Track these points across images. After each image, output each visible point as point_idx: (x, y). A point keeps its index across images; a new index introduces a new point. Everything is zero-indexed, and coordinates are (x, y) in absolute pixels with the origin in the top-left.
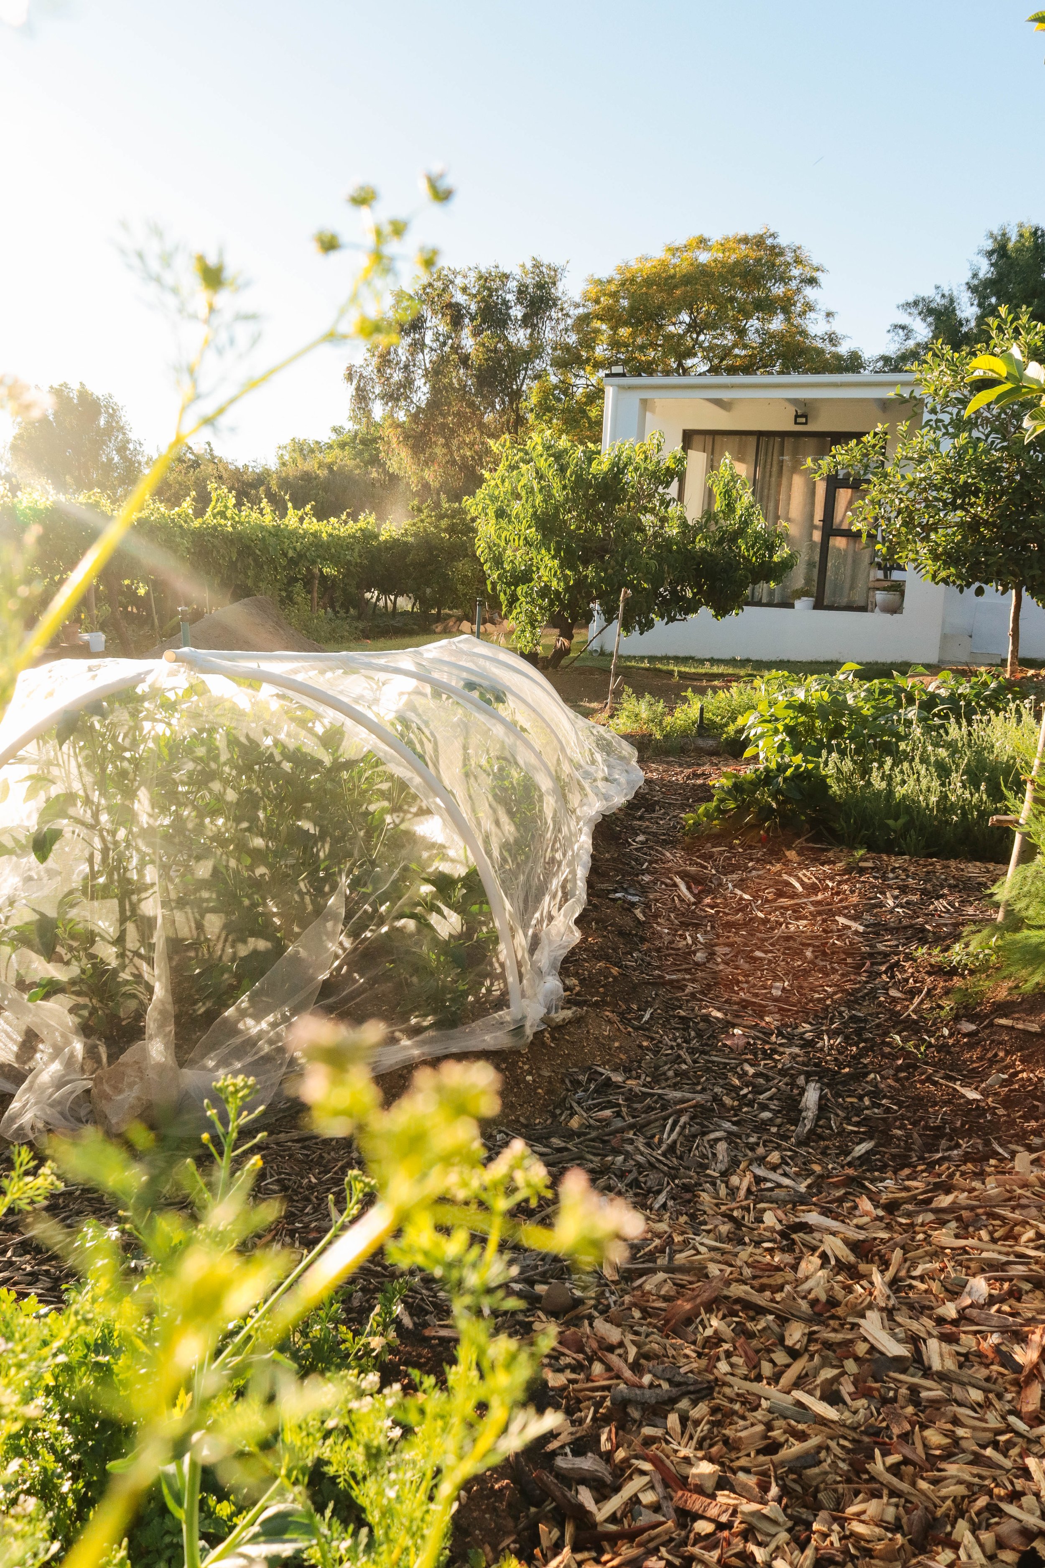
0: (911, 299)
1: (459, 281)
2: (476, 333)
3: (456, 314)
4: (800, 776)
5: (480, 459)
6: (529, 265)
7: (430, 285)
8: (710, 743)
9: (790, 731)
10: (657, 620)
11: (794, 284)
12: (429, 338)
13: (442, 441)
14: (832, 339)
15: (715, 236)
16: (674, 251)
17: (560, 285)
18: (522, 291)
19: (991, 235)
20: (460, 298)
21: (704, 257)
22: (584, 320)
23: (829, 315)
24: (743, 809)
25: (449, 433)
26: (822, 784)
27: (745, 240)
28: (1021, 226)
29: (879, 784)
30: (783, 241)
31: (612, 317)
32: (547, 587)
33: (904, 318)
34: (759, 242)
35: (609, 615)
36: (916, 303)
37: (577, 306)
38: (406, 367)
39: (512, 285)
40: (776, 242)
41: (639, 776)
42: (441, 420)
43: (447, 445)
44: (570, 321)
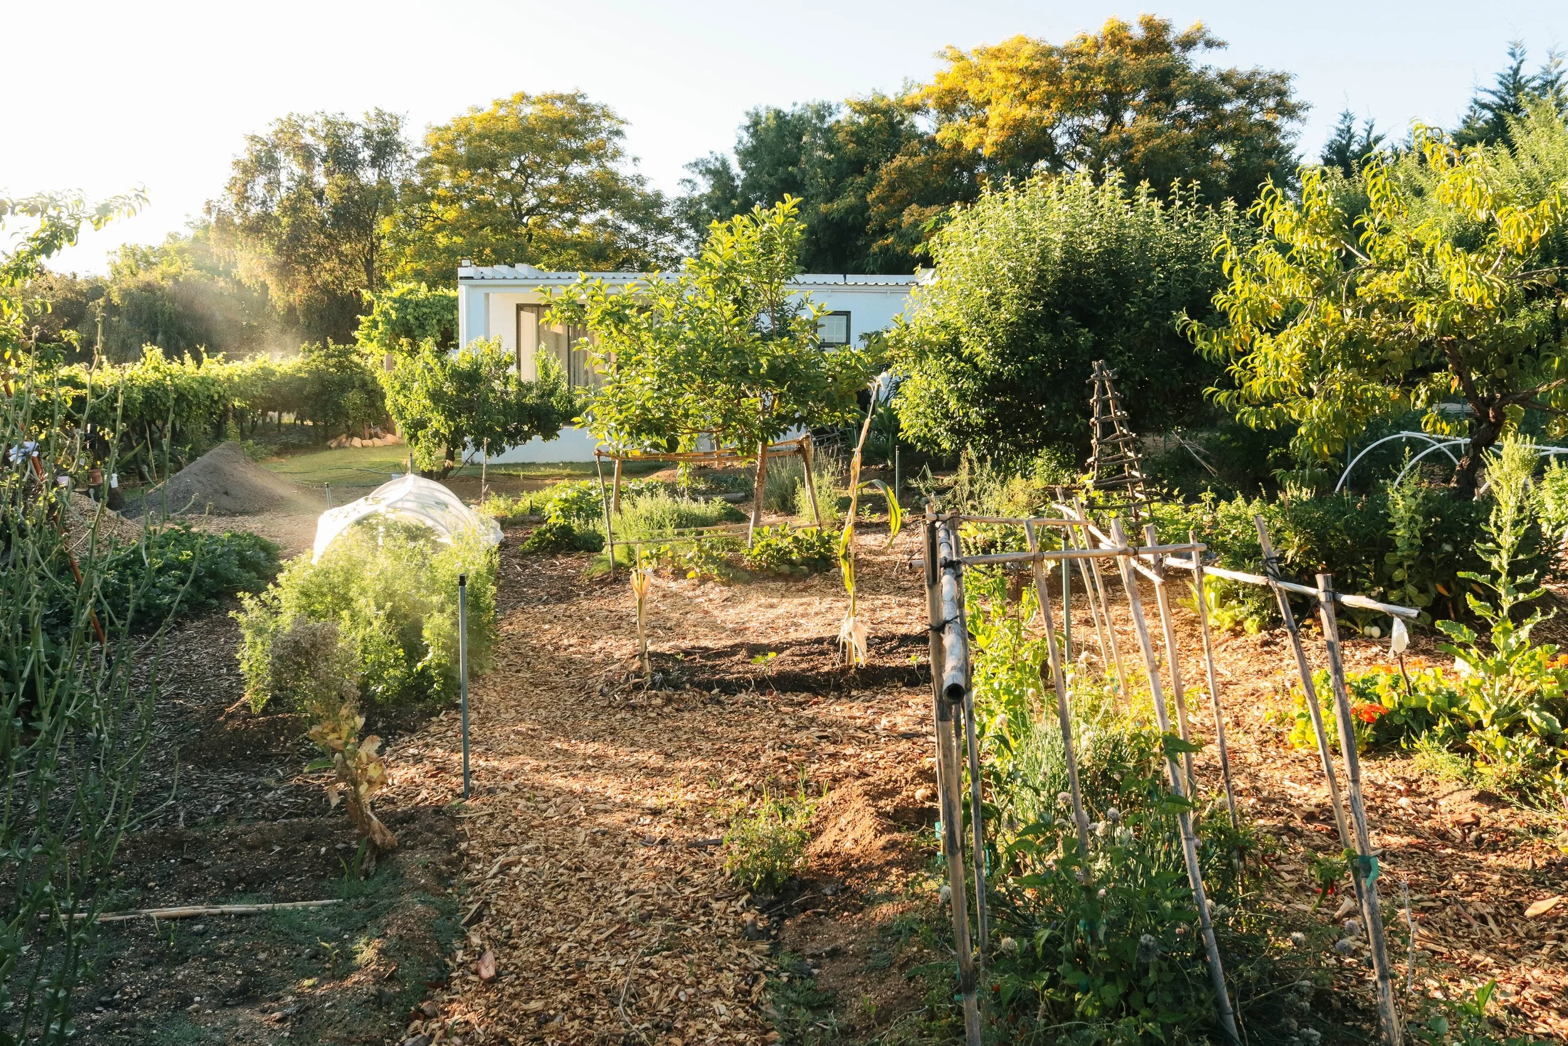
0: (693, 161)
1: (308, 125)
2: (329, 173)
3: (307, 155)
4: (562, 527)
5: (341, 283)
6: (372, 113)
7: (282, 131)
8: (536, 518)
9: (562, 510)
10: (507, 447)
11: (604, 135)
12: (283, 176)
13: (304, 269)
14: (640, 181)
15: (535, 92)
16: (501, 104)
17: (401, 131)
18: (368, 136)
19: (747, 114)
20: (308, 139)
21: (528, 110)
22: (425, 163)
23: (635, 160)
24: (540, 542)
25: (309, 263)
26: (571, 530)
27: (561, 98)
28: (768, 108)
29: (591, 527)
30: (592, 100)
31: (449, 160)
32: (437, 431)
33: (688, 175)
34: (571, 100)
35: (478, 445)
36: (696, 164)
37: (419, 150)
38: (264, 202)
39: (358, 132)
40: (587, 101)
41: (502, 535)
42: (301, 251)
43: (309, 272)
44: (414, 163)
